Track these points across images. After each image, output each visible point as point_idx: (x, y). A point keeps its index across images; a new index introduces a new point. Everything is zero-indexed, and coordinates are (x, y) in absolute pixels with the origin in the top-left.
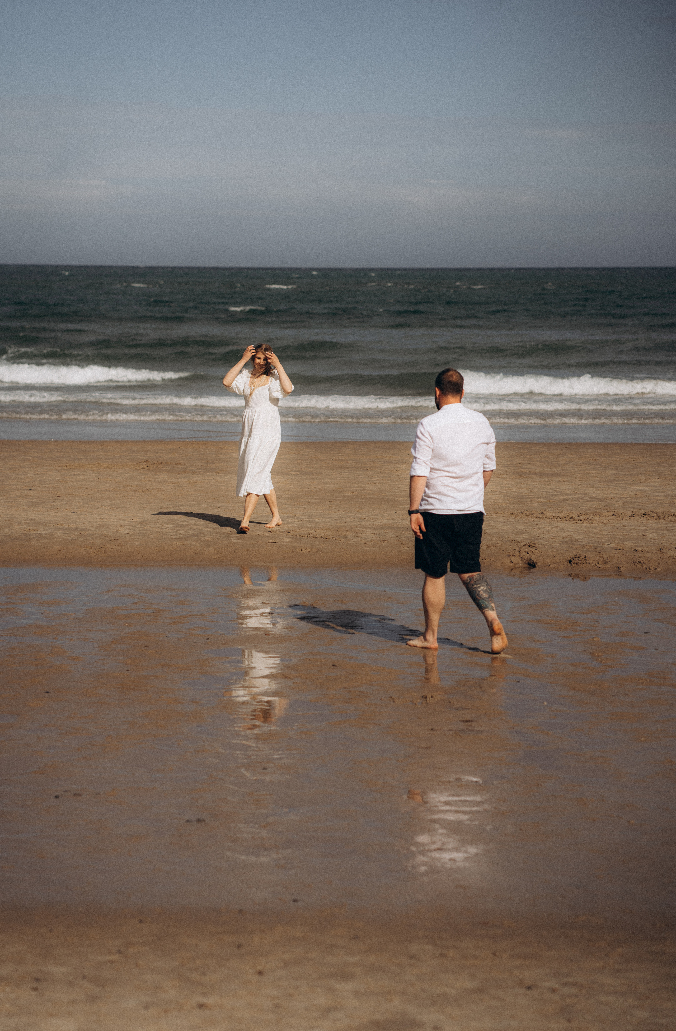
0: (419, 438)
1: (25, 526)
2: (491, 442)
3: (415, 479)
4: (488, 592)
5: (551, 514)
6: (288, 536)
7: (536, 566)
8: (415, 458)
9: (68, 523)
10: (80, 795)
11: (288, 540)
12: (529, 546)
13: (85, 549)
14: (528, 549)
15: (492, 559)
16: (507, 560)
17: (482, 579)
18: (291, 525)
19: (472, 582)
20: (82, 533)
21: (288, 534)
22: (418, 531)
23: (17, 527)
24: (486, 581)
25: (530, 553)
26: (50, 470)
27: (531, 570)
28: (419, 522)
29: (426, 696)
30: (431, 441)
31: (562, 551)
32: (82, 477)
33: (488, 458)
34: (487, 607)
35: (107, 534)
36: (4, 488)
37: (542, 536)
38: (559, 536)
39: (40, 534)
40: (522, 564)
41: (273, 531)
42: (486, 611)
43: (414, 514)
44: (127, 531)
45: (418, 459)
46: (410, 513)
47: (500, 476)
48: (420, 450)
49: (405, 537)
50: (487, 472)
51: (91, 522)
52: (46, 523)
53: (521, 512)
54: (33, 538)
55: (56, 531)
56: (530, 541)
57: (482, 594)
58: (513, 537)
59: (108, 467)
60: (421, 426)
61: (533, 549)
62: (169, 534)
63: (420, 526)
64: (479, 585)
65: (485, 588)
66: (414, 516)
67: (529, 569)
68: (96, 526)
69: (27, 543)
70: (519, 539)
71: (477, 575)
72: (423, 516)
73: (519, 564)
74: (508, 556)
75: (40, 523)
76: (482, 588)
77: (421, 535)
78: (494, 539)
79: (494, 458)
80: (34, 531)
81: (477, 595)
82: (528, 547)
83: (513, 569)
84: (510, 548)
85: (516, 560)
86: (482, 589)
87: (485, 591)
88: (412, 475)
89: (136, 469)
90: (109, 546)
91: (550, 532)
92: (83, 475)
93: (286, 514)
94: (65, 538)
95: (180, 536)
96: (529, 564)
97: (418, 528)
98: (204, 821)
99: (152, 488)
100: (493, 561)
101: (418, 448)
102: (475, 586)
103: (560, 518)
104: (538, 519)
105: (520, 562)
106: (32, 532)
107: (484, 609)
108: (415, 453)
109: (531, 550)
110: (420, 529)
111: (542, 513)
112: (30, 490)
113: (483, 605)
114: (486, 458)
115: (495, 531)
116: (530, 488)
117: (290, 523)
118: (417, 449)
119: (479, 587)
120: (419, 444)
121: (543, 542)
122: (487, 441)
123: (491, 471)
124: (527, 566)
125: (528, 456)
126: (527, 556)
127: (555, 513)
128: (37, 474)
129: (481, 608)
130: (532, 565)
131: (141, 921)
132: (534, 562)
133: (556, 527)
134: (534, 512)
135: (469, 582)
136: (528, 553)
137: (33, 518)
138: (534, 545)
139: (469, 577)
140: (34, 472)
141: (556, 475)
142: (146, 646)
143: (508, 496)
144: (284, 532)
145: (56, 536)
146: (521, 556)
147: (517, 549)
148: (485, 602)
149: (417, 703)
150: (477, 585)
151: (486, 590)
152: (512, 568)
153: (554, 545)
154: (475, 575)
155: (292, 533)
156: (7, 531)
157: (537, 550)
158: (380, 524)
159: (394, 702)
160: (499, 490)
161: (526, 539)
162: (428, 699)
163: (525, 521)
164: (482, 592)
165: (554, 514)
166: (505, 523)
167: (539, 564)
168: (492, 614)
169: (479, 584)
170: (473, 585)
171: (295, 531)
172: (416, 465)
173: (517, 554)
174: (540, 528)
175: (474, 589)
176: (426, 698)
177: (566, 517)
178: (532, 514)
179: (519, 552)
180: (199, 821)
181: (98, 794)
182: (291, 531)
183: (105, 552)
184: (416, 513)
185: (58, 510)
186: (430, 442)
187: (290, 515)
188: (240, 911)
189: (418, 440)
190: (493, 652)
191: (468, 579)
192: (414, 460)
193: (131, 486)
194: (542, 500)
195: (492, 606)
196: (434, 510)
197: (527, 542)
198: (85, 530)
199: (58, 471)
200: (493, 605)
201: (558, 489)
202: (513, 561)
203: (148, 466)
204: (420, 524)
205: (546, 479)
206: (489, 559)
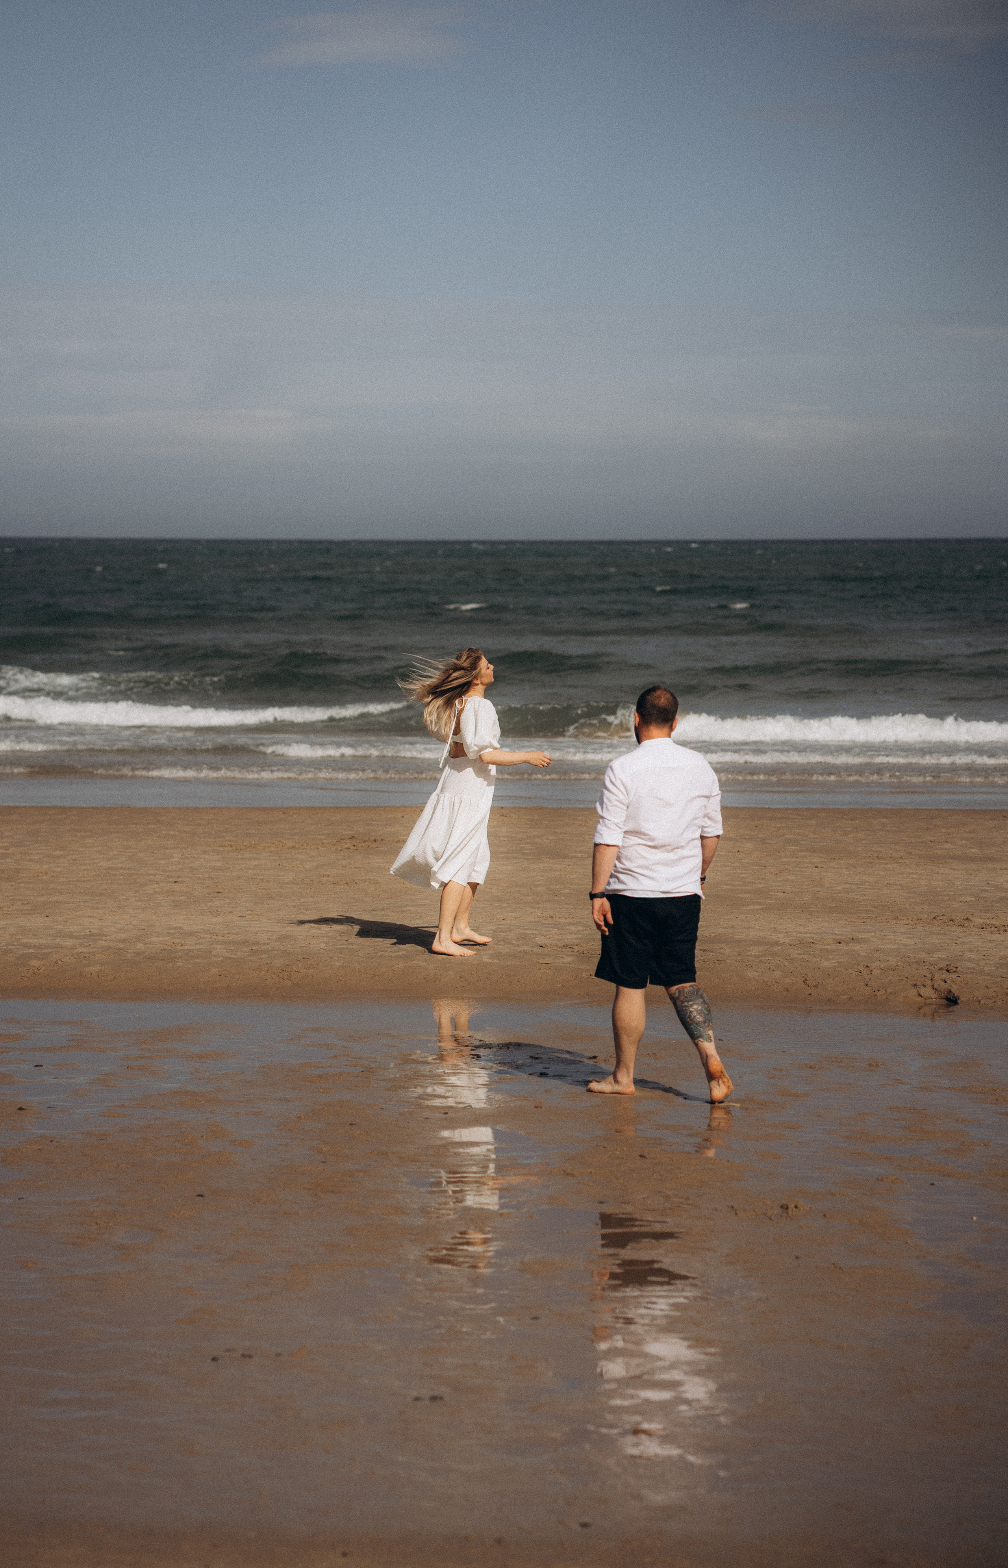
0: (608, 790)
1: (168, 938)
2: (714, 794)
3: (601, 849)
4: (704, 1013)
5: (981, 921)
6: (571, 953)
7: (959, 1002)
8: (602, 818)
9: (232, 934)
10: (250, 1357)
11: (569, 959)
12: (948, 971)
13: (258, 972)
14: (945, 975)
15: (889, 991)
16: (913, 992)
17: (696, 993)
18: (574, 937)
19: (682, 998)
20: (254, 948)
21: (570, 950)
22: (602, 923)
23: (155, 939)
24: (702, 997)
25: (948, 981)
26: (205, 852)
27: (951, 1009)
28: (604, 910)
29: (787, 1206)
30: (626, 794)
31: (999, 979)
32: (256, 863)
33: (709, 818)
34: (701, 1036)
35: (292, 949)
36: (136, 880)
37: (968, 955)
38: (995, 956)
39: (190, 951)
40: (936, 999)
41: (546, 946)
42: (699, 1042)
43: (599, 899)
44: (322, 945)
45: (606, 821)
46: (593, 896)
47: (901, 861)
48: (610, 808)
49: (751, 956)
50: (709, 839)
51: (268, 931)
52: (199, 933)
53: (934, 918)
54: (180, 957)
55: (215, 946)
56: (949, 963)
57: (695, 1017)
58: (922, 955)
59: (293, 847)
60: (610, 771)
61: (954, 976)
62: (386, 949)
63: (605, 916)
64: (691, 1003)
65: (700, 1008)
66: (598, 902)
67: (948, 1006)
68: (274, 937)
69: (170, 965)
70: (932, 959)
71: (690, 986)
72: (610, 901)
73: (932, 999)
74: (915, 985)
75: (191, 934)
76: (695, 1007)
77: (606, 929)
78: (890, 959)
79: (719, 818)
80: (182, 945)
81: (688, 1017)
82: (945, 972)
83: (922, 1006)
84: (917, 974)
85: (927, 992)
86: (695, 1009)
87: (700, 1012)
88: (597, 843)
89: (337, 849)
90: (295, 968)
91: (980, 949)
92: (255, 859)
93: (566, 919)
94: (229, 956)
95: (404, 952)
96: (947, 999)
97: (602, 918)
98: (441, 1398)
99: (361, 878)
100: (891, 993)
101: (606, 804)
102: (686, 1004)
103: (996, 927)
104: (961, 929)
105: (934, 996)
106: (179, 947)
107: (698, 1038)
108: (602, 812)
109: (950, 976)
110: (605, 920)
111: (967, 919)
112: (175, 882)
113: (695, 1033)
114: (706, 819)
115: (893, 947)
116: (948, 880)
117: (572, 933)
118: (604, 806)
119: (692, 1005)
120: (608, 798)
121: (969, 964)
122: (707, 793)
123: (716, 836)
124: (944, 1002)
125: (944, 830)
126: (945, 986)
127: (988, 918)
128: (186, 858)
129: (694, 1037)
130: (952, 1001)
131: (344, 1555)
132: (956, 996)
133: (990, 940)
134: (953, 918)
135: (678, 997)
136: (946, 982)
137: (180, 925)
138: (955, 969)
139: (676, 989)
140: (182, 855)
141: (991, 859)
142: (351, 1124)
143: (913, 892)
144: (564, 948)
145: (214, 953)
146: (935, 986)
147: (929, 976)
148: (699, 1028)
149: (773, 1217)
150: (688, 1002)
151: (701, 1010)
152: (920, 1005)
153: (986, 969)
154: (686, 987)
155: (576, 948)
156: (140, 946)
157: (959, 977)
158: (713, 935)
159: (736, 1214)
160: (899, 883)
161: (942, 959)
162: (790, 1211)
163: (941, 932)
164: (694, 1014)
165: (988, 922)
166: (909, 934)
167: (962, 999)
168: (709, 1047)
169: (691, 1001)
170: (683, 1002)
171: (581, 946)
172: (604, 828)
173: (929, 983)
174: (963, 943)
175: (684, 1009)
176: (787, 1208)
177: (1005, 926)
178: (952, 920)
179: (932, 979)
180: (434, 1398)
181: (278, 1355)
182: (574, 945)
183: (289, 978)
184: (601, 898)
185: (216, 913)
186: (624, 795)
187: (571, 920)
188: (499, 1541)
189: (606, 792)
190: (712, 1102)
191: (677, 992)
192: (601, 820)
193: (329, 876)
194: (969, 899)
195: (709, 1035)
196: (627, 891)
197: (943, 965)
198: (257, 943)
199: (219, 853)
200: (710, 1033)
201: (991, 881)
202: (922, 994)
203: (354, 846)
204: (605, 913)
205: (973, 866)
206: (884, 992)
